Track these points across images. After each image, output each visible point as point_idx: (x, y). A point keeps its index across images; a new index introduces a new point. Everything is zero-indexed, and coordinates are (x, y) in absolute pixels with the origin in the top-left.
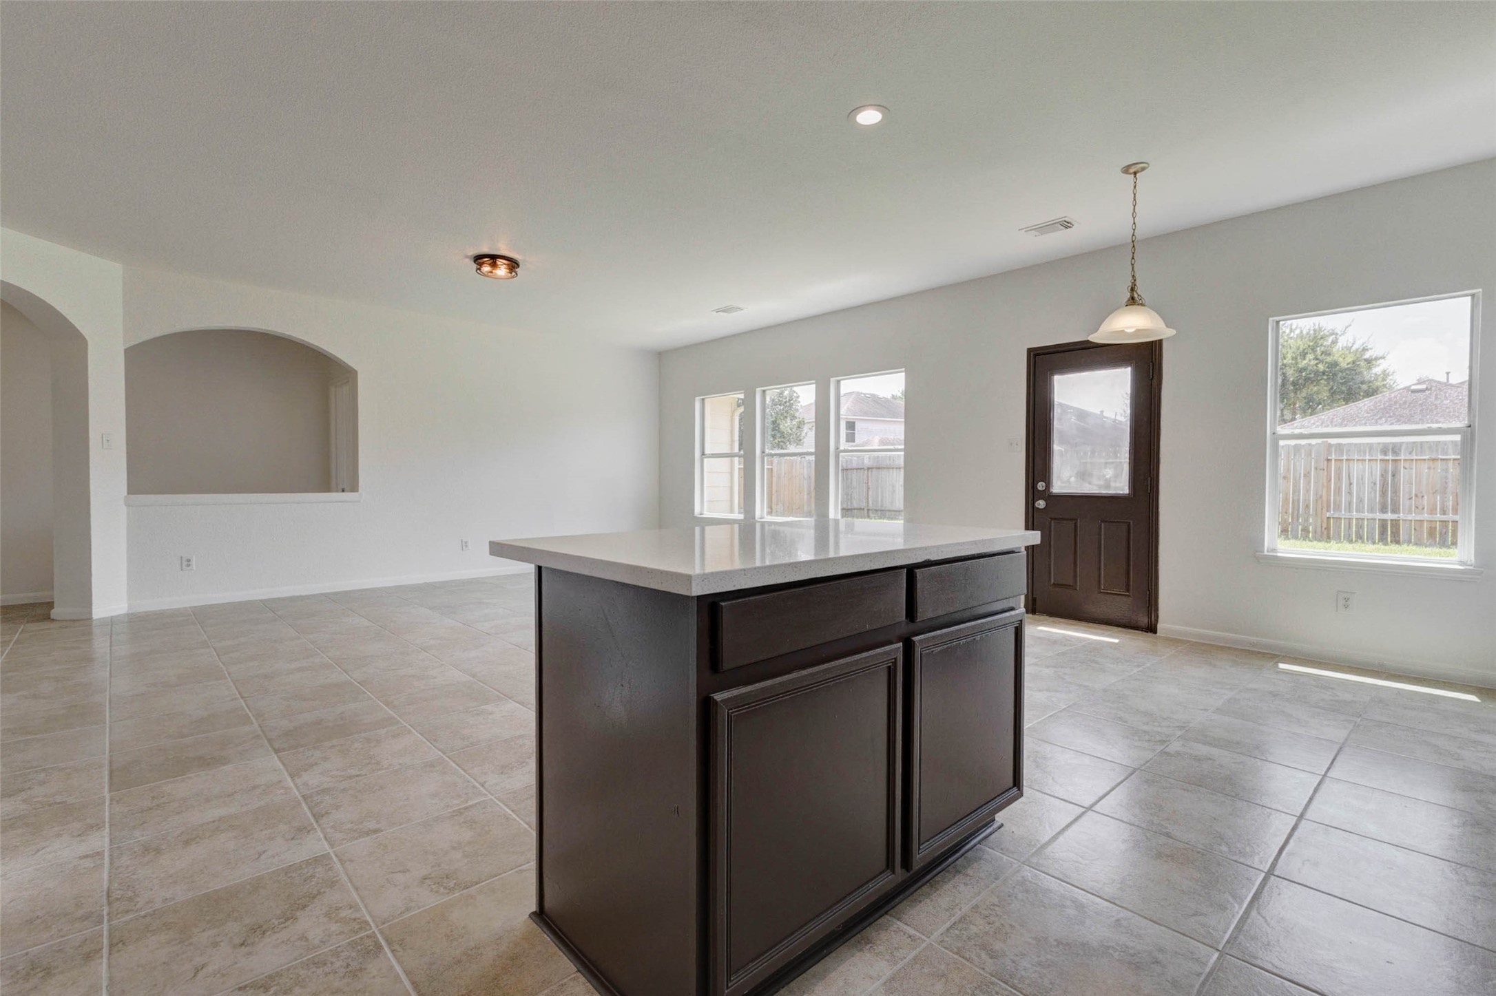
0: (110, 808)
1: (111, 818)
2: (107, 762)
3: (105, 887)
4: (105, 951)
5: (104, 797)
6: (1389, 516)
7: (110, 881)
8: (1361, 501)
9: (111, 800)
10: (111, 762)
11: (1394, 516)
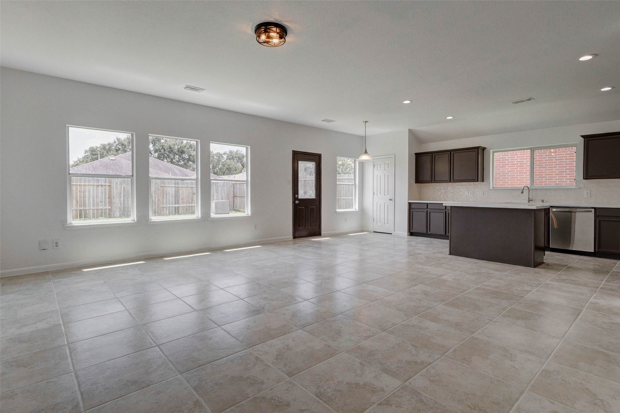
0: (585, 305)
1: (587, 303)
2: (578, 320)
3: (595, 294)
4: (600, 287)
5: (585, 309)
6: (177, 205)
7: (594, 294)
8: (169, 201)
9: (584, 307)
10: (576, 319)
11: (178, 205)
